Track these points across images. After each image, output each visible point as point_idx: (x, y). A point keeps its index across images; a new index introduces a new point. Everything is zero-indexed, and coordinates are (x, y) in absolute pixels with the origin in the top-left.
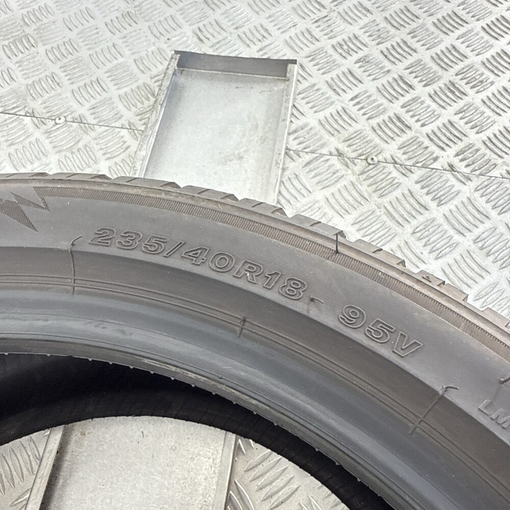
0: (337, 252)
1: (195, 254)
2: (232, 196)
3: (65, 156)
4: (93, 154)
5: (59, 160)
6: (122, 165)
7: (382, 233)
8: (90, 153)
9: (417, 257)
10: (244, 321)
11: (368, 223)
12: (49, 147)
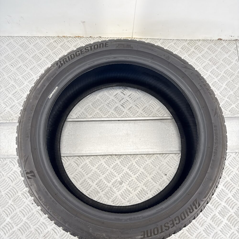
0: (222, 158)
1: (216, 139)
2: (227, 142)
3: (233, 95)
4: (236, 102)
5: (232, 94)
6: (235, 110)
7: (236, 181)
8: (236, 101)
9: (231, 191)
10: (209, 147)
11: (237, 177)
12: (235, 90)
